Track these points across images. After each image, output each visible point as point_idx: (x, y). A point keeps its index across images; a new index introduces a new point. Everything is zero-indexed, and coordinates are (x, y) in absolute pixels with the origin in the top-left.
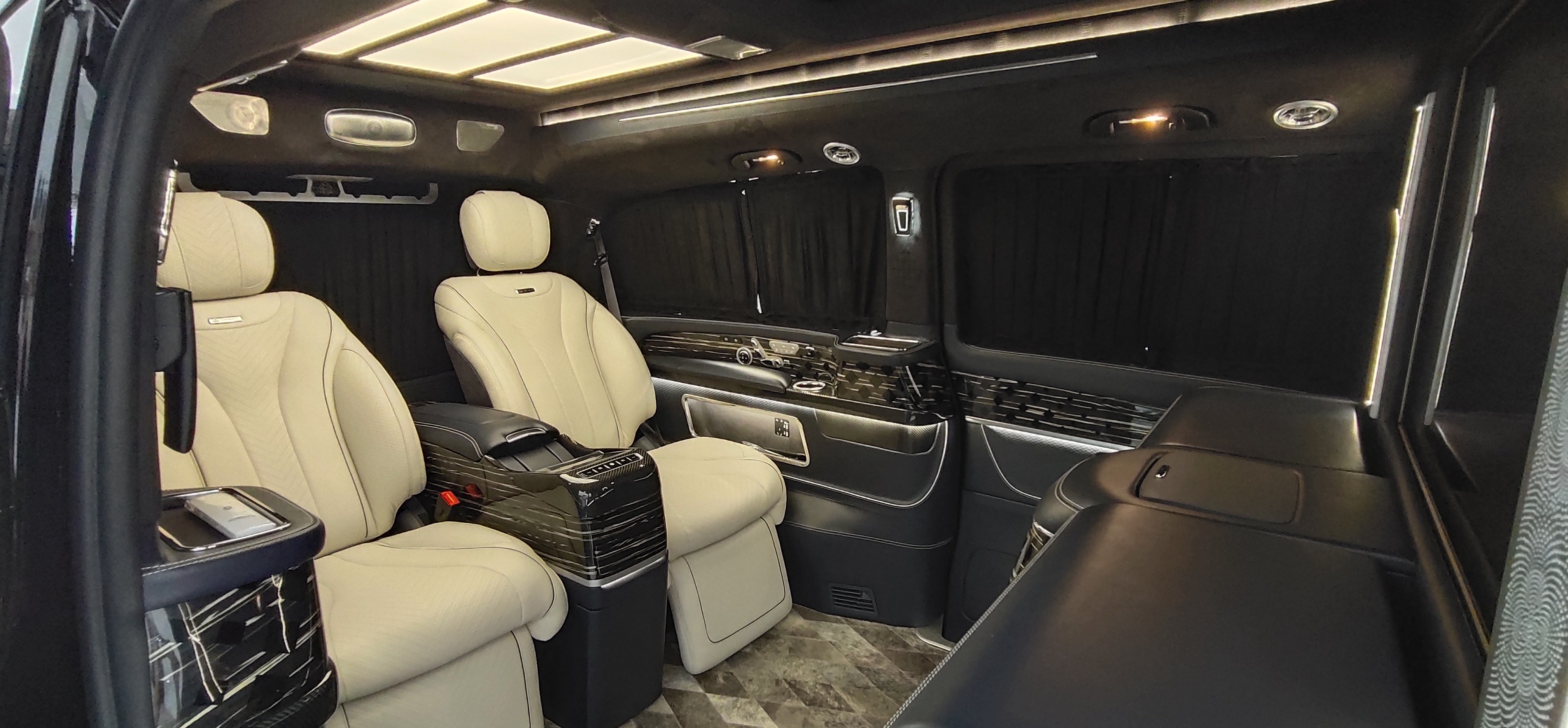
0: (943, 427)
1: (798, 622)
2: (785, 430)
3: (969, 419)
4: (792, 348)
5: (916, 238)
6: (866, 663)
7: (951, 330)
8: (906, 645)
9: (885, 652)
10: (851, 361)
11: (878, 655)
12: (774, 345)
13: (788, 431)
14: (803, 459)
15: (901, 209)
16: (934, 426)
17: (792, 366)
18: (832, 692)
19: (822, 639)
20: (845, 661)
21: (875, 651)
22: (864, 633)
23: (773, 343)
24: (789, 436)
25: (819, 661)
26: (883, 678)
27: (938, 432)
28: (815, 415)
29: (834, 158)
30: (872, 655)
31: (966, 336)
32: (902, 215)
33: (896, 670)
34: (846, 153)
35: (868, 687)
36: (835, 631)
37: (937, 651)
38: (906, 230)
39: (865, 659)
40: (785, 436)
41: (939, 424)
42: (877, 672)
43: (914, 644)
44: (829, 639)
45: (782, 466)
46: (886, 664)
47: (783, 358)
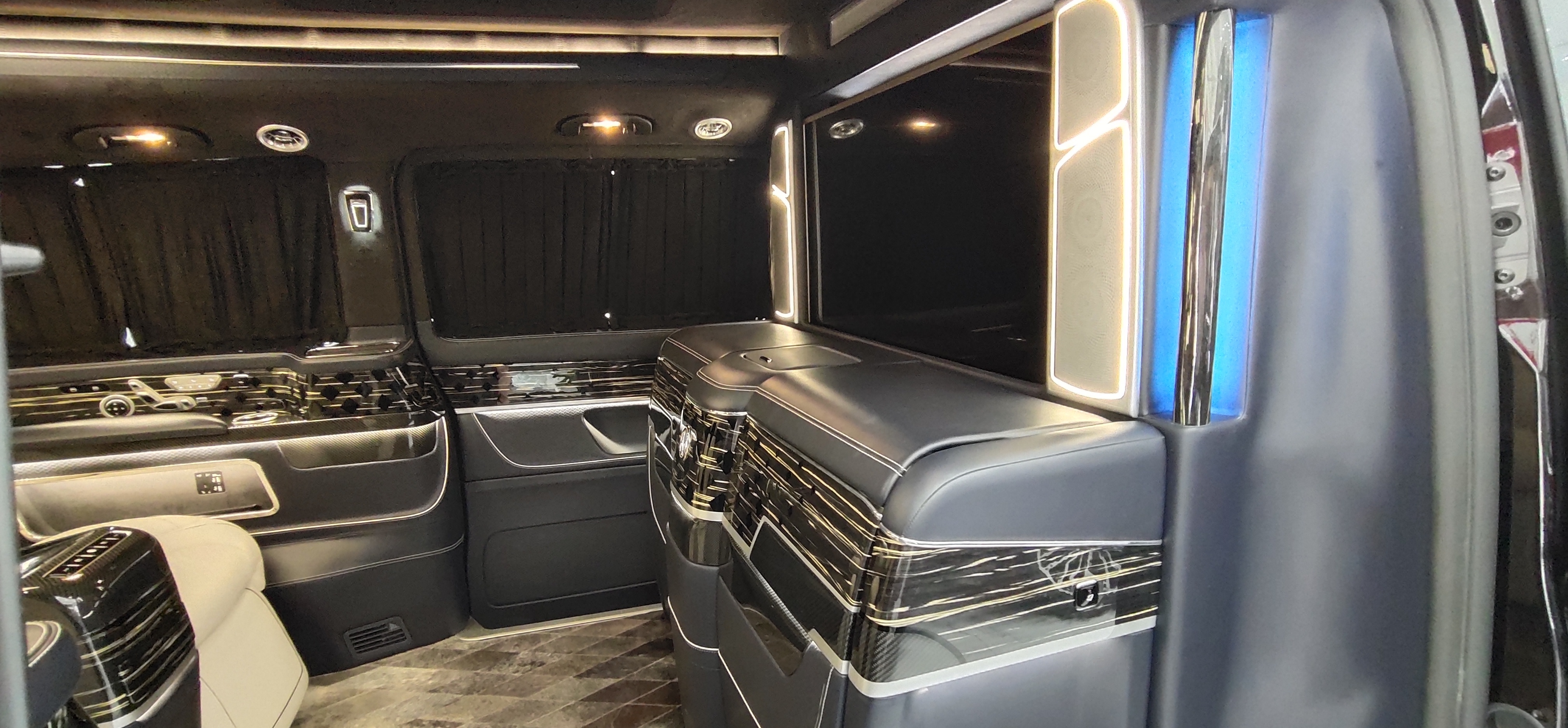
0: (441, 424)
1: (322, 692)
2: (216, 484)
3: (458, 411)
4: (210, 381)
5: (377, 234)
6: (433, 685)
7: (426, 326)
8: (459, 652)
9: (445, 666)
10: (327, 374)
11: (440, 672)
12: (175, 382)
13: (222, 484)
14: (269, 505)
15: (355, 204)
17: (212, 404)
18: (424, 723)
19: (367, 690)
20: (411, 694)
21: (433, 671)
22: (407, 664)
23: (171, 380)
24: (224, 490)
25: (383, 709)
26: (464, 686)
27: (437, 429)
28: (280, 449)
29: (270, 144)
30: (434, 675)
31: (442, 329)
32: (360, 211)
33: (470, 673)
34: (290, 139)
35: (458, 700)
36: (373, 677)
37: (492, 642)
38: (365, 226)
39: (430, 682)
40: (217, 491)
41: (437, 422)
42: (453, 685)
43: (466, 647)
44: (376, 687)
46: (455, 675)
47: (195, 397)
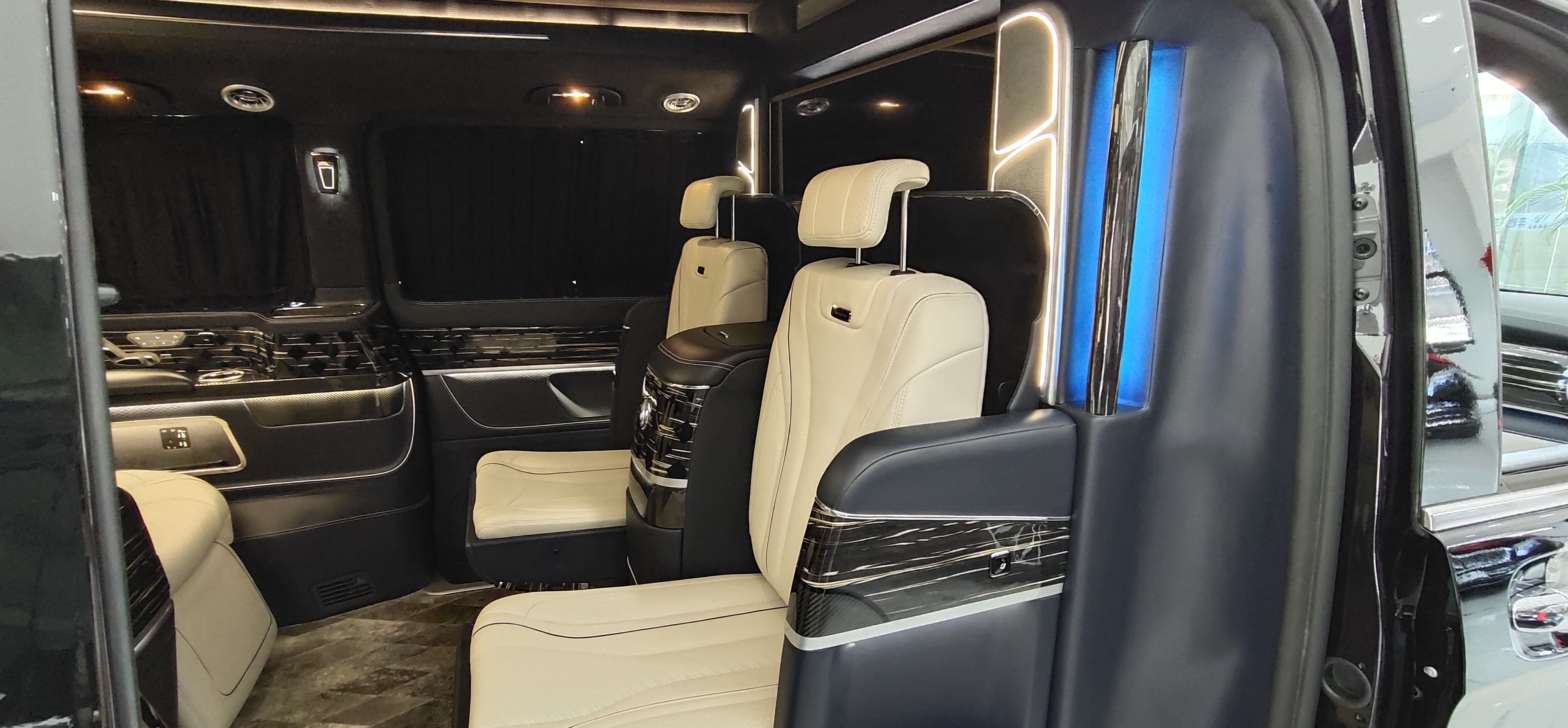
0: (408, 386)
1: (291, 642)
2: (181, 440)
3: (425, 373)
4: (175, 337)
5: (345, 197)
6: (401, 636)
7: (393, 287)
8: (425, 606)
9: (411, 619)
11: (406, 624)
12: (138, 338)
13: (187, 440)
14: (237, 461)
15: (323, 165)
16: (399, 385)
17: (175, 360)
18: (391, 672)
19: (335, 640)
20: (377, 645)
21: (400, 623)
22: (374, 616)
23: (136, 336)
24: (189, 446)
25: (351, 658)
26: (430, 637)
27: (404, 390)
28: (246, 406)
29: (236, 104)
30: (401, 627)
31: (409, 292)
32: (327, 173)
33: (436, 626)
34: (254, 98)
35: (424, 650)
36: (340, 628)
37: (457, 596)
38: (333, 187)
39: (397, 634)
40: (183, 447)
41: (404, 383)
42: (419, 636)
43: (432, 601)
44: (343, 638)
45: (211, 479)
46: (421, 628)
47: (158, 353)
